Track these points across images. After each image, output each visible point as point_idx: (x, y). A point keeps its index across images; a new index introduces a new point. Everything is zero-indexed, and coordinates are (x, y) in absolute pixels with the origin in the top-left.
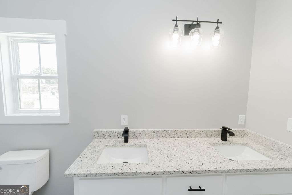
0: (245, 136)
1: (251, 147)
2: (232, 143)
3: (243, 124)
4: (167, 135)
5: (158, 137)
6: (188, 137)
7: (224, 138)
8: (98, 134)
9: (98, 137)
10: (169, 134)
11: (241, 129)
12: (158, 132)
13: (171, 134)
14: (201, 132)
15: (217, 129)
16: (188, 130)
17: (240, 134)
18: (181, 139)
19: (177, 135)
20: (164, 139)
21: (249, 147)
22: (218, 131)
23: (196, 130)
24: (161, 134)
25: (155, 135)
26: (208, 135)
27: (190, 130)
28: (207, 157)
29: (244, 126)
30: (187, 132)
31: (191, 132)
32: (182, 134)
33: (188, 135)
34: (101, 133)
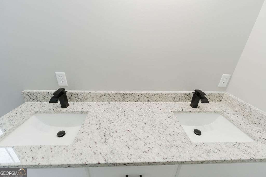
0: (222, 101)
1: (227, 117)
2: (203, 111)
3: (225, 86)
4: (121, 98)
5: (110, 100)
6: (148, 101)
8: (29, 96)
9: (30, 100)
10: (124, 97)
11: (220, 92)
12: (109, 94)
13: (126, 97)
14: (166, 96)
15: (188, 92)
16: (149, 92)
17: (217, 99)
18: (139, 103)
19: (136, 98)
20: (117, 103)
21: (224, 116)
22: (189, 95)
23: (159, 92)
24: (113, 97)
25: (105, 97)
26: (175, 99)
27: (153, 92)
28: (161, 136)
29: (224, 89)
30: (147, 95)
31: (153, 95)
32: (140, 97)
33: (149, 98)
34: (33, 95)
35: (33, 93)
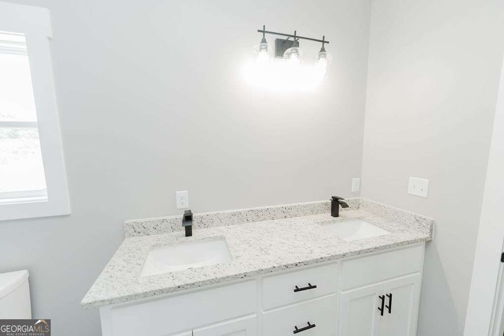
0: (360, 208)
1: (369, 221)
2: (345, 218)
3: (358, 190)
4: (254, 217)
5: (241, 221)
6: (285, 217)
7: (335, 213)
8: (134, 228)
9: (135, 234)
10: (258, 216)
11: (356, 198)
12: (240, 213)
13: (260, 214)
14: (303, 208)
15: (325, 201)
16: (286, 205)
17: (355, 206)
18: (276, 221)
19: (271, 215)
20: (251, 224)
21: (366, 221)
22: (326, 204)
23: (296, 204)
24: (246, 216)
25: (236, 218)
26: (313, 211)
27: (289, 205)
29: (358, 194)
30: (284, 210)
31: (290, 208)
32: (277, 212)
33: (286, 213)
34: (140, 226)
35: (142, 223)
